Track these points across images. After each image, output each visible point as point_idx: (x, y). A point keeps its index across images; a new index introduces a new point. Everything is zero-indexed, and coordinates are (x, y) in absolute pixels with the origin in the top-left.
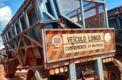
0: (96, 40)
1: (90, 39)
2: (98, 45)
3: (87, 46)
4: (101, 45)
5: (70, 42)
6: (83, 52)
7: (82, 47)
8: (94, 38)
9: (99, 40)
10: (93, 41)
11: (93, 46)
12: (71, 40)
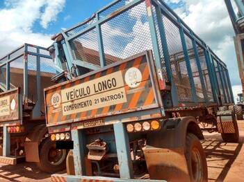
0: (108, 89)
1: (97, 89)
2: (112, 97)
3: (93, 102)
4: (119, 96)
5: (70, 100)
6: (88, 111)
7: (85, 104)
8: (104, 85)
9: (113, 87)
10: (103, 91)
11: (103, 100)
12: (71, 95)
